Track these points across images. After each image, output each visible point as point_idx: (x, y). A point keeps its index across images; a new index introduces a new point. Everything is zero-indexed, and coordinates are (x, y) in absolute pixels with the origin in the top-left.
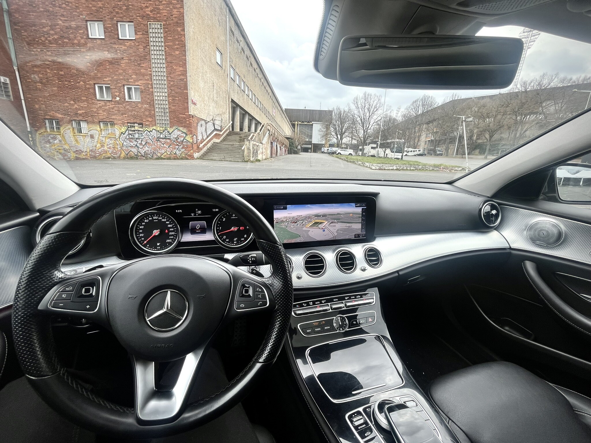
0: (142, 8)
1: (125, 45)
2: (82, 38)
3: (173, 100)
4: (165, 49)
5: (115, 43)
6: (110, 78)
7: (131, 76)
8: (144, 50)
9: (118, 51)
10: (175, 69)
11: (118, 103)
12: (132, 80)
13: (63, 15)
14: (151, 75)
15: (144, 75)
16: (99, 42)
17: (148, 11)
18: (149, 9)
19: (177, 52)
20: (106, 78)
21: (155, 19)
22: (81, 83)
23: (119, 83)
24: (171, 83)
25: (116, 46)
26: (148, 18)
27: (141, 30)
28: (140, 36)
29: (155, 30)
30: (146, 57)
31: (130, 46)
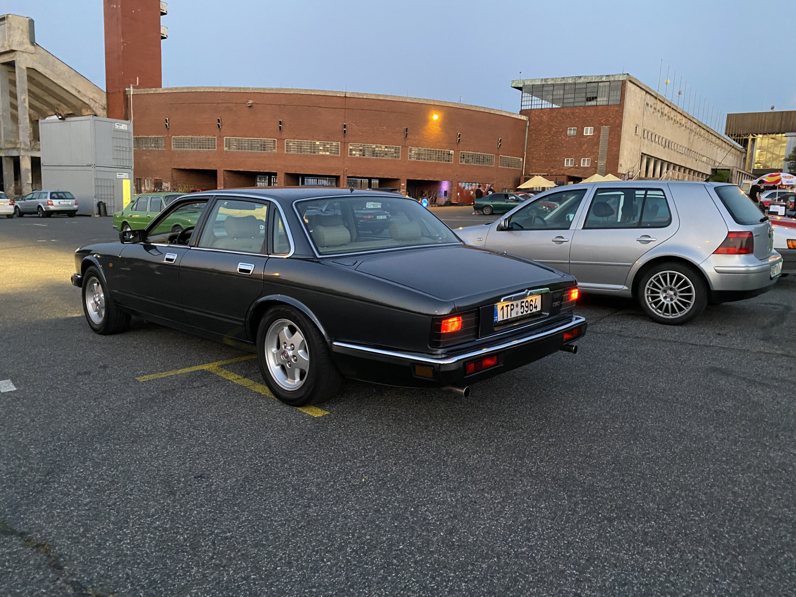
0: (599, 120)
1: (587, 138)
2: (564, 136)
3: (609, 165)
4: (609, 139)
6: (576, 155)
7: (587, 153)
8: (597, 140)
9: (583, 141)
10: (613, 149)
11: (576, 168)
12: (587, 156)
13: (556, 126)
14: (598, 153)
15: (594, 153)
16: (573, 137)
17: (602, 121)
18: (604, 120)
20: (573, 155)
21: (606, 125)
22: (558, 158)
23: (579, 157)
24: (609, 156)
26: (602, 124)
27: (597, 130)
28: (596, 133)
29: (605, 129)
30: (598, 143)
31: (590, 139)
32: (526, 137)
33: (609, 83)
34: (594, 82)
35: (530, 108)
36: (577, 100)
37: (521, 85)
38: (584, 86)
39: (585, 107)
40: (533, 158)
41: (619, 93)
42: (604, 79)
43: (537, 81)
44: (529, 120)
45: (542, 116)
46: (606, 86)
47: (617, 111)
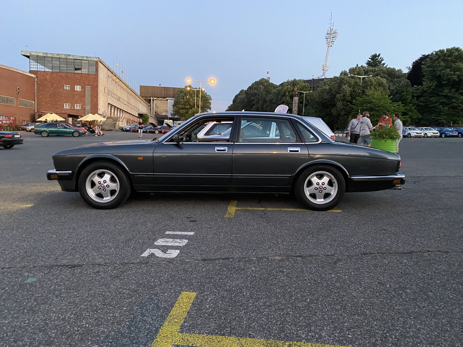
0: (84, 82)
1: (77, 92)
2: (62, 90)
4: (91, 94)
7: (78, 101)
9: (75, 94)
10: (94, 100)
11: (72, 109)
13: (56, 83)
15: (83, 101)
16: (68, 91)
17: (86, 83)
19: (95, 95)
21: (88, 85)
22: (60, 103)
23: (73, 103)
24: (92, 104)
26: (86, 85)
27: (83, 88)
28: (83, 90)
29: (88, 88)
30: (84, 96)
31: (79, 93)
32: (36, 88)
33: (88, 61)
34: (79, 60)
35: (36, 70)
36: (68, 68)
37: (28, 55)
38: (73, 61)
39: (74, 73)
40: (42, 102)
41: (95, 68)
42: (85, 59)
43: (40, 53)
44: (36, 77)
45: (45, 76)
46: (86, 63)
47: (94, 78)
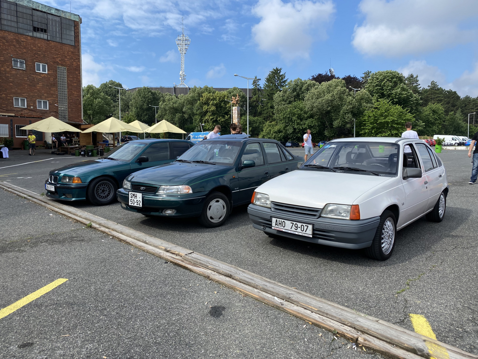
0: (54, 58)
1: (41, 76)
2: (8, 67)
3: (72, 110)
4: (68, 81)
5: (33, 74)
6: (28, 94)
7: (43, 94)
8: (54, 80)
9: (35, 79)
10: (74, 93)
12: (44, 97)
14: (57, 95)
15: (51, 94)
16: (21, 72)
17: (58, 60)
18: (58, 59)
19: (75, 84)
20: (24, 94)
21: (62, 65)
22: (4, 95)
23: (34, 98)
24: (71, 101)
25: (34, 76)
26: (58, 64)
27: (52, 69)
28: (51, 72)
29: (62, 70)
30: (55, 84)
31: (44, 77)
33: (59, 18)
34: (42, 11)
36: (20, 25)
38: (30, 12)
39: (33, 37)
41: (72, 33)
42: (53, 12)
46: (56, 21)
47: (72, 52)
